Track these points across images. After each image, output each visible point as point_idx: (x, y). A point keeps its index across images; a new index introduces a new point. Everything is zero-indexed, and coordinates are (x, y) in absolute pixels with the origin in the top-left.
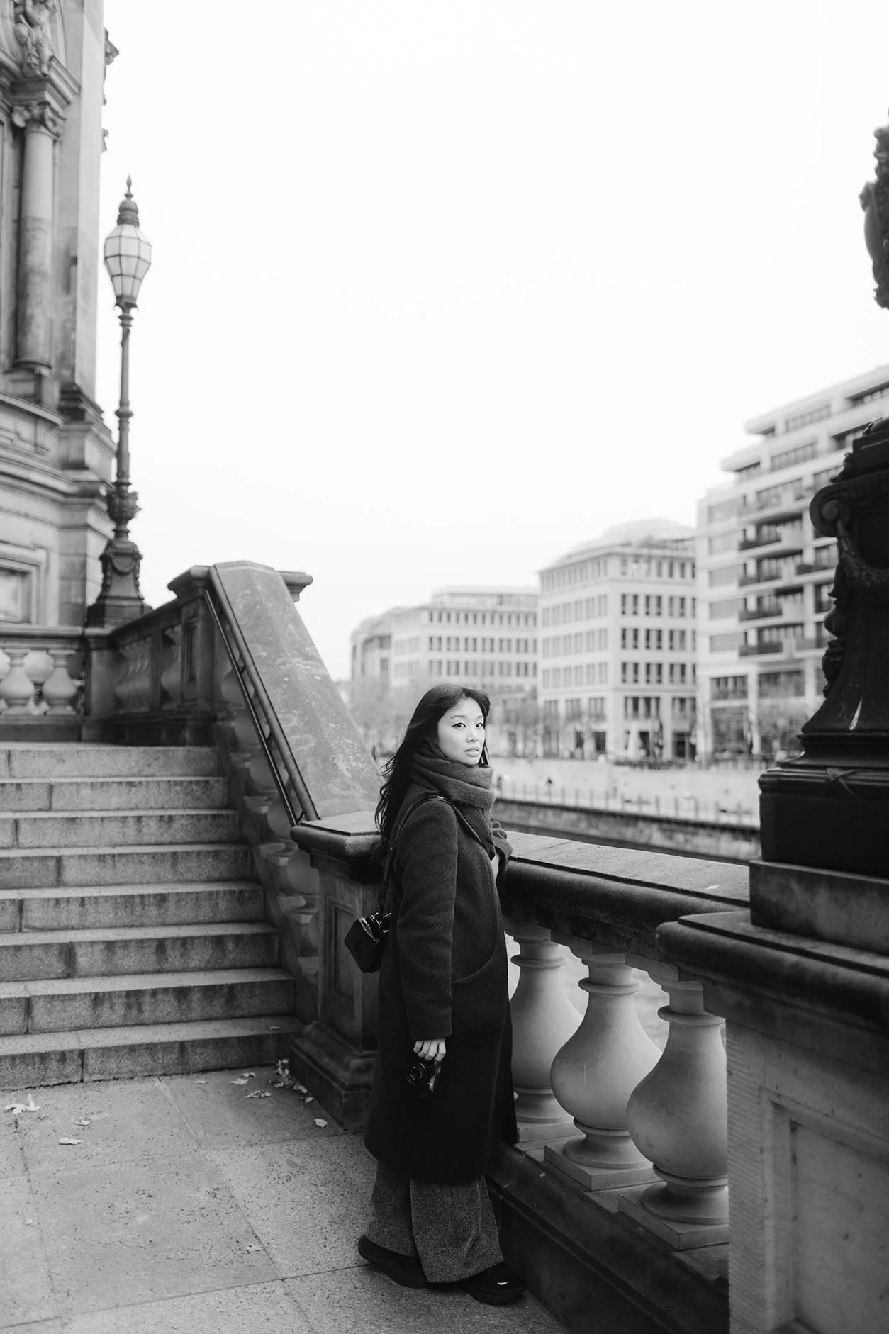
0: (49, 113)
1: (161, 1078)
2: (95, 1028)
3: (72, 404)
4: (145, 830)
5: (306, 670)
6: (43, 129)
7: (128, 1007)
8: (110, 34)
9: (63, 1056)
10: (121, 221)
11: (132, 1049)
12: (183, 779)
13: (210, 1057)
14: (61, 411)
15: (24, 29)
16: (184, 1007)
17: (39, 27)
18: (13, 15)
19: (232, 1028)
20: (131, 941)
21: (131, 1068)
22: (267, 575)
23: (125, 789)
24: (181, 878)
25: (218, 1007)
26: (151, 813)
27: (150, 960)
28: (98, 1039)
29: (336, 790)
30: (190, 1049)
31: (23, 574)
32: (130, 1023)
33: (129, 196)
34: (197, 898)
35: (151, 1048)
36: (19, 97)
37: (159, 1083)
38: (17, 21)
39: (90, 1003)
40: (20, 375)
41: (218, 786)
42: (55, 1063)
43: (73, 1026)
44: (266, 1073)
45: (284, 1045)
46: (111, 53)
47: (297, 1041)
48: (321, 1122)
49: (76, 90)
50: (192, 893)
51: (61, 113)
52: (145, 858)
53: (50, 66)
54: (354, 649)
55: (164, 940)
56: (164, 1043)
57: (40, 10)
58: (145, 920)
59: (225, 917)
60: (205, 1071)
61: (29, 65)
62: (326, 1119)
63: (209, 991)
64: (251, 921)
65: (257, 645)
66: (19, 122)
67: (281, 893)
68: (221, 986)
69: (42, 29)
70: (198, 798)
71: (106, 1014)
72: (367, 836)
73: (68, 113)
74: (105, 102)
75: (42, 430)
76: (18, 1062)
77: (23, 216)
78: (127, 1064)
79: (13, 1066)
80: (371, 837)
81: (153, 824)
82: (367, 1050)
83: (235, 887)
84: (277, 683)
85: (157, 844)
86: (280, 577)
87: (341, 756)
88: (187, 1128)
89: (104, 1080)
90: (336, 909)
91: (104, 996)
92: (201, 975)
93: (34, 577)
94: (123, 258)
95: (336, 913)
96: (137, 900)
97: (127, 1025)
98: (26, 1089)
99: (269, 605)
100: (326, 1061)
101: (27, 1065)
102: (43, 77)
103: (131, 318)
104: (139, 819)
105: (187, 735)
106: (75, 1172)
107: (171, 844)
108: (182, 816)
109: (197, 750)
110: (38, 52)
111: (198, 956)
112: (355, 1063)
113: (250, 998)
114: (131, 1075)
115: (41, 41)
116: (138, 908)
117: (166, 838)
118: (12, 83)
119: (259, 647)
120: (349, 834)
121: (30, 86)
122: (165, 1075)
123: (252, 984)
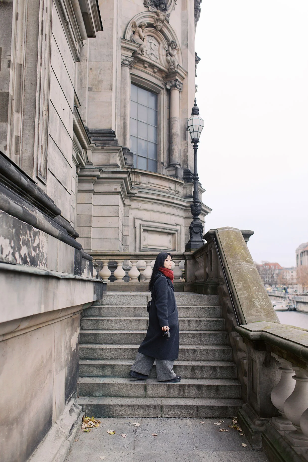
0: (178, 83)
1: (190, 419)
2: (168, 397)
3: (187, 176)
4: (191, 325)
5: (246, 267)
6: (176, 88)
7: (180, 390)
8: (197, 54)
9: (155, 407)
10: (193, 114)
11: (179, 407)
12: (206, 306)
13: (208, 413)
14: (184, 179)
15: (169, 58)
16: (200, 392)
17: (174, 56)
18: (166, 54)
19: (217, 402)
20: (182, 366)
21: (179, 414)
22: (235, 232)
23: (185, 310)
24: (203, 343)
25: (212, 394)
26: (193, 319)
27: (189, 373)
28: (168, 402)
29: (254, 313)
30: (200, 409)
31: (173, 234)
32: (181, 397)
33: (195, 105)
34: (208, 351)
35: (186, 407)
36: (168, 79)
37: (189, 421)
38: (167, 56)
39: (166, 388)
40: (170, 169)
41: (218, 310)
42: (152, 409)
43: (161, 396)
44: (229, 421)
45: (236, 411)
46: (198, 60)
47: (240, 410)
48: (244, 445)
49: (186, 74)
50: (206, 349)
51: (181, 82)
52: (190, 335)
53: (177, 68)
54: (298, 255)
55: (194, 366)
56: (191, 406)
57: (174, 51)
58: (189, 358)
59: (218, 359)
60: (206, 418)
61: (171, 69)
62: (246, 444)
63: (209, 387)
64: (228, 361)
65: (229, 258)
66: (168, 87)
67: (238, 351)
68: (214, 385)
69: (175, 57)
70: (211, 314)
71: (172, 392)
72: (259, 332)
73: (184, 82)
74: (196, 76)
75: (177, 186)
76: (140, 407)
77: (170, 117)
78: (178, 412)
79: (138, 409)
80: (260, 332)
81: (194, 323)
82: (262, 417)
83: (221, 348)
84: (235, 272)
85: (195, 330)
86: (241, 233)
87: (257, 300)
88: (194, 440)
89: (169, 417)
90: (252, 359)
91: (171, 386)
92: (207, 380)
93: (176, 234)
94: (194, 126)
95: (252, 361)
96: (186, 351)
97: (179, 397)
98: (143, 418)
99: (235, 243)
100: (248, 420)
101: (143, 409)
102: (175, 72)
103: (198, 146)
104: (189, 321)
105: (209, 290)
106: (150, 453)
107: (201, 330)
108: (204, 320)
109: (212, 296)
110: (173, 64)
111: (207, 373)
112: (258, 422)
113: (225, 391)
114: (179, 416)
115: (174, 60)
116: (186, 354)
117: (198, 328)
118: (166, 76)
119: (230, 258)
120: (251, 331)
121: (172, 75)
122: (191, 418)
123: (225, 386)
